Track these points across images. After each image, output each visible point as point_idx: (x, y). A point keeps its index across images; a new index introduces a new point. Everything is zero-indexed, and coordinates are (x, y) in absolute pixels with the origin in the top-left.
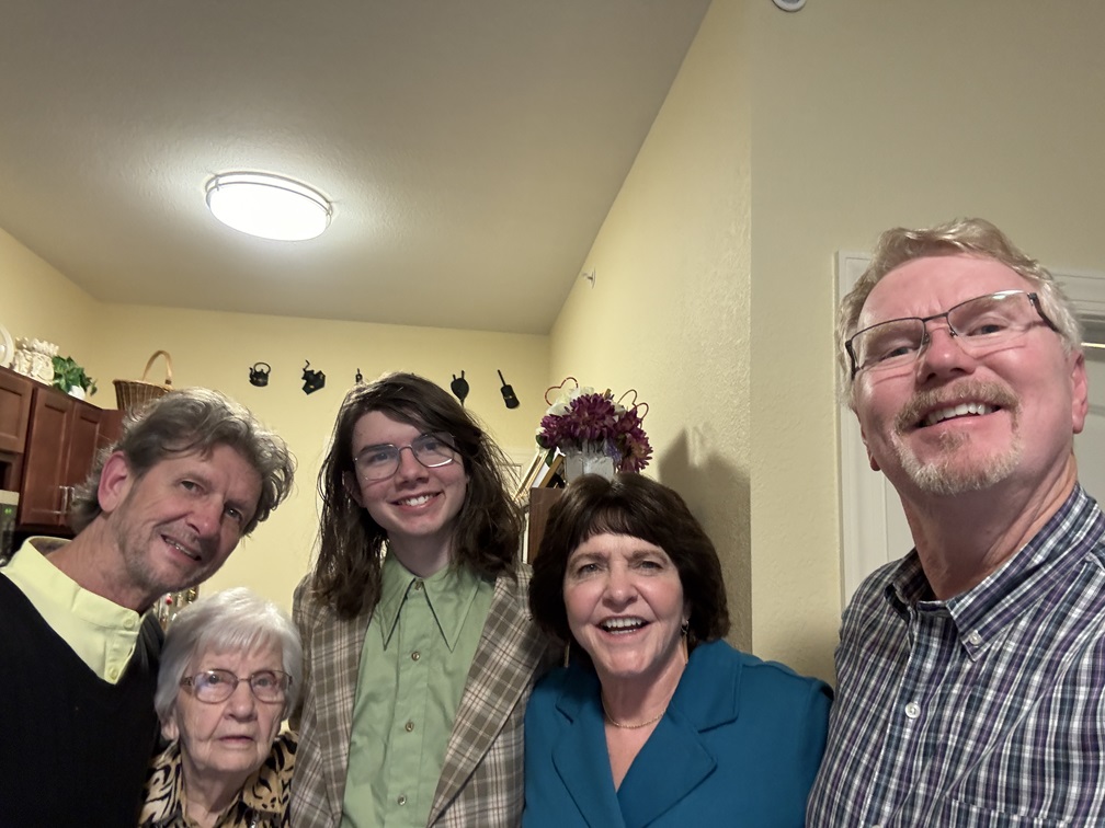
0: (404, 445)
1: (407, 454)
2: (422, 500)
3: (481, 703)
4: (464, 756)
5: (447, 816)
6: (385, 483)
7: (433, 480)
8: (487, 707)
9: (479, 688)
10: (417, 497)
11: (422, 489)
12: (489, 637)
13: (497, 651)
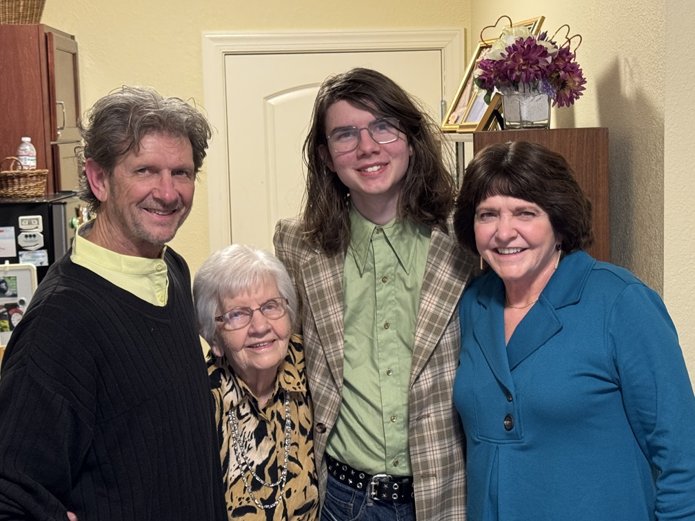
0: (363, 127)
1: (365, 133)
2: (376, 168)
3: (433, 306)
4: (427, 340)
5: (421, 379)
6: (350, 155)
7: (383, 153)
8: (438, 308)
9: (430, 297)
10: (372, 166)
11: (375, 159)
12: (433, 262)
13: (439, 271)
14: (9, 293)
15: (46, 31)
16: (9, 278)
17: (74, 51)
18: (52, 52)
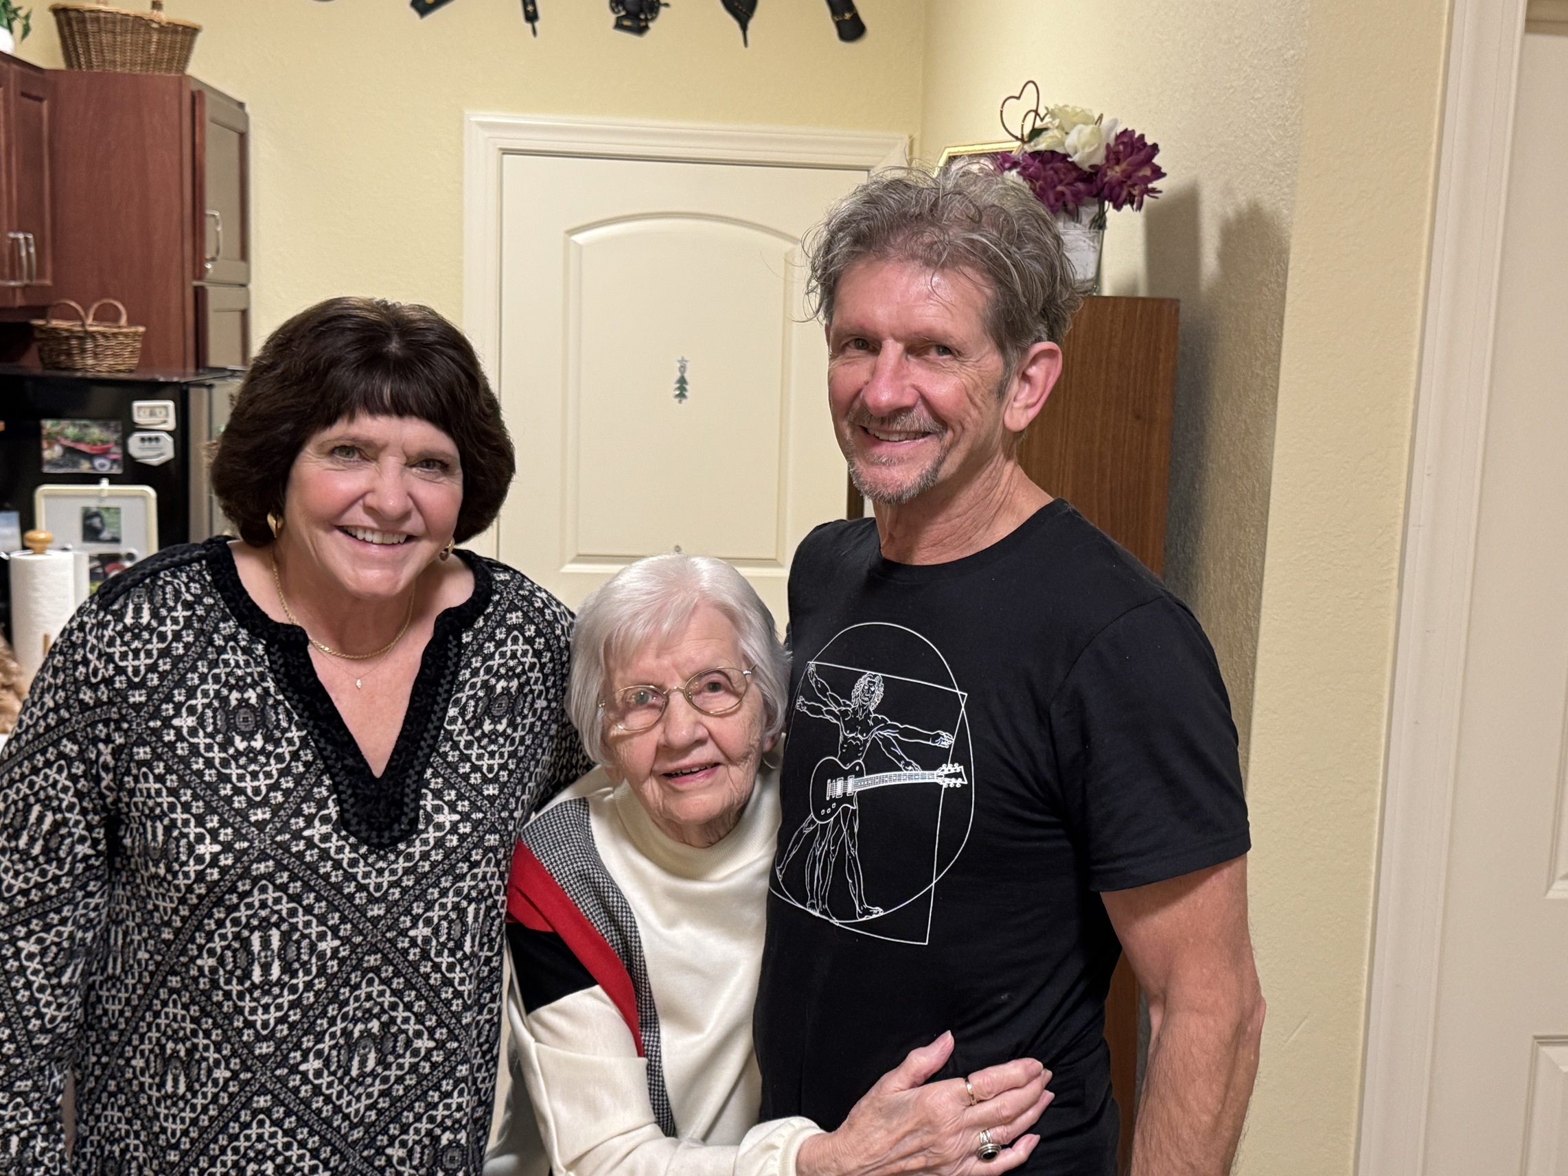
14: (106, 535)
15: (194, 88)
16: (108, 509)
17: (241, 127)
18: (202, 125)
